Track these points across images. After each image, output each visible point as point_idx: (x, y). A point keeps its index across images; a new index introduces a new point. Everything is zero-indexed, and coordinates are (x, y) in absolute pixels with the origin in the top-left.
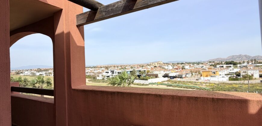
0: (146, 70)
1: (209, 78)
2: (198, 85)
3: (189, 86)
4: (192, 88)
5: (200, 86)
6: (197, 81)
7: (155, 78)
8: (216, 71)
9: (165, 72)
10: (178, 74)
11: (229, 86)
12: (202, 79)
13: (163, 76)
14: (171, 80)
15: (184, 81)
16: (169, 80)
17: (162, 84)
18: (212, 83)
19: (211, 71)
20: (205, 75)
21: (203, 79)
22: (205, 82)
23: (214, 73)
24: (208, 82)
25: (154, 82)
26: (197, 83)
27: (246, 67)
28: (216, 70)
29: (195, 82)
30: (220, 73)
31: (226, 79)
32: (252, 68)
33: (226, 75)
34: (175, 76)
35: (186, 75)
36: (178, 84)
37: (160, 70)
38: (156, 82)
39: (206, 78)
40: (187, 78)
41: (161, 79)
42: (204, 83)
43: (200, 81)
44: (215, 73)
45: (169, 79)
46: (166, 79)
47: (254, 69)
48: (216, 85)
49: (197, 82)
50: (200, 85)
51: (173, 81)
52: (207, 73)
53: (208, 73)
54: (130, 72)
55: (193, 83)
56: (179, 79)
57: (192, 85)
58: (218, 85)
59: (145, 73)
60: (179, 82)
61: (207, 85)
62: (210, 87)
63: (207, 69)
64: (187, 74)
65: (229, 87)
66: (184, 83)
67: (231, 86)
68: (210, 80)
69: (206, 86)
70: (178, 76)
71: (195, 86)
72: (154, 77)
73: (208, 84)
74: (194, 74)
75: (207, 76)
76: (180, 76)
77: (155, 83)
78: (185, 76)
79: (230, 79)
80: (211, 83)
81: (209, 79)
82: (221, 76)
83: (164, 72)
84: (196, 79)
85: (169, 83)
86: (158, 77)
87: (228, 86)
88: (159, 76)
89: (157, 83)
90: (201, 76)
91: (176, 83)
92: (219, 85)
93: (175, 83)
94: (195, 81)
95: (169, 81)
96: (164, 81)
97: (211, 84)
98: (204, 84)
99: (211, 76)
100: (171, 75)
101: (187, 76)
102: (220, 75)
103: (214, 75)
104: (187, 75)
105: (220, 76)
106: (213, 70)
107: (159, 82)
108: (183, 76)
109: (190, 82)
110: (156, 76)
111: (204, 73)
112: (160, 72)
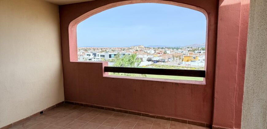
0: (130, 53)
1: (189, 63)
6: (179, 66)
9: (149, 56)
10: (161, 58)
12: (183, 64)
13: (147, 60)
14: (155, 64)
15: (167, 65)
16: (153, 64)
18: (192, 67)
19: (192, 57)
20: (186, 60)
22: (187, 66)
24: (189, 66)
28: (197, 56)
29: (178, 67)
30: (199, 58)
33: (203, 60)
34: (158, 60)
37: (143, 54)
38: (141, 66)
39: (187, 63)
40: (169, 63)
41: (145, 63)
42: (185, 67)
43: (181, 65)
44: (195, 58)
45: (153, 62)
46: (150, 63)
50: (182, 69)
51: (157, 65)
52: (188, 58)
53: (189, 58)
54: (114, 55)
55: (175, 67)
56: (163, 63)
58: (198, 69)
60: (163, 66)
63: (188, 54)
64: (169, 58)
68: (191, 65)
70: (161, 61)
73: (189, 68)
74: (175, 58)
75: (188, 61)
76: (163, 61)
78: (167, 60)
80: (192, 68)
82: (200, 61)
83: (147, 56)
84: (177, 63)
85: (153, 66)
86: (143, 61)
88: (143, 59)
90: (183, 60)
91: (160, 67)
94: (177, 65)
96: (148, 65)
99: (192, 61)
100: (154, 59)
101: (169, 61)
102: (199, 60)
103: (194, 60)
106: (194, 56)
107: (143, 66)
109: (173, 66)
111: (186, 58)
112: (143, 56)
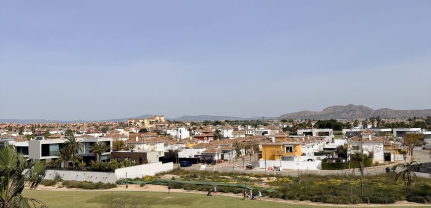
0: (111, 140)
1: (277, 163)
2: (252, 181)
3: (227, 184)
4: (235, 189)
5: (256, 184)
6: (249, 171)
7: (136, 164)
8: (295, 145)
9: (169, 147)
10: (202, 151)
11: (321, 183)
12: (261, 166)
13: (161, 159)
14: (182, 168)
15: (215, 172)
16: (178, 169)
17: (155, 180)
18: (283, 175)
19: (283, 145)
20: (269, 155)
21: (264, 165)
22: (269, 172)
23: (288, 151)
24: (275, 173)
25: (133, 178)
26: (247, 177)
27: (358, 134)
28: (295, 143)
29: (245, 174)
30: (303, 149)
31: (315, 166)
32: (370, 137)
33: (316, 154)
34: (193, 157)
35: (222, 156)
36: (200, 180)
37: (154, 142)
38: (140, 177)
39: (271, 164)
40: (225, 164)
41: (153, 167)
42: (265, 176)
43: (257, 170)
44: (291, 148)
45: (177, 165)
46: (170, 166)
47: (374, 142)
48: (292, 182)
49: (249, 175)
50: (255, 181)
51: (187, 172)
52: (273, 149)
53: (276, 149)
55: (238, 177)
56: (203, 167)
57: (234, 183)
58: (297, 180)
59: (109, 151)
60: (205, 173)
61: (272, 181)
62: (278, 187)
63: (273, 139)
64: (225, 152)
65: (321, 185)
66: (217, 175)
67: (324, 183)
68: (281, 169)
69: (269, 183)
70: (201, 159)
71: (243, 184)
72: (134, 162)
73: (274, 179)
74: (242, 151)
75: (273, 158)
76: (207, 159)
77: (137, 179)
78: (220, 158)
79: (325, 165)
80: (281, 177)
81: (277, 166)
82: (306, 158)
83: (165, 145)
84: (246, 165)
85: (176, 176)
86: (147, 163)
87: (318, 184)
88: (149, 157)
89: (143, 179)
90: (260, 156)
91: (195, 176)
92: (298, 181)
93: (191, 176)
94: (242, 170)
95: (178, 174)
96: (163, 174)
97: (281, 179)
98: (265, 179)
99: (283, 159)
100: (185, 154)
101: (225, 159)
102: (304, 154)
103: (289, 154)
104: (226, 156)
105: (303, 157)
106: (289, 143)
107: (147, 177)
108: (216, 158)
109: (231, 174)
110: (141, 159)
111: (268, 149)
112: (153, 147)
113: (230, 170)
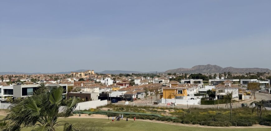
0: (66, 85)
1: (173, 100)
2: (159, 112)
3: (144, 114)
4: (151, 117)
5: (162, 114)
6: (156, 106)
8: (184, 89)
9: (103, 90)
10: (124, 92)
11: (204, 113)
13: (99, 98)
14: (113, 104)
15: (135, 106)
16: (111, 104)
17: (97, 111)
18: (178, 108)
19: (176, 89)
20: (167, 95)
21: (164, 102)
22: (169, 106)
23: (180, 93)
24: (173, 106)
25: (83, 109)
26: (156, 109)
27: (222, 83)
28: (184, 88)
29: (154, 108)
30: (188, 92)
31: (196, 102)
32: (230, 84)
34: (119, 96)
36: (127, 111)
37: (93, 87)
38: (87, 109)
39: (170, 101)
40: (139, 101)
41: (96, 103)
42: (167, 109)
43: (160, 105)
44: (181, 91)
45: (110, 102)
46: (105, 102)
47: (232, 87)
48: (185, 113)
49: (156, 108)
50: (161, 112)
51: (117, 106)
52: (170, 92)
53: (172, 92)
55: (150, 109)
56: (127, 103)
57: (149, 113)
58: (188, 111)
59: (65, 92)
60: (128, 107)
61: (172, 112)
62: (177, 116)
63: (170, 85)
64: (138, 93)
65: (204, 114)
66: (136, 108)
67: (206, 113)
68: (176, 105)
69: (171, 113)
70: (124, 98)
71: (154, 114)
72: (83, 100)
73: (173, 111)
74: (149, 93)
75: (170, 97)
76: (128, 97)
77: (85, 110)
78: (136, 97)
79: (203, 102)
81: (173, 102)
82: (190, 97)
83: (100, 89)
84: (153, 102)
85: (111, 109)
86: (91, 100)
87: (202, 113)
88: (92, 96)
89: (89, 110)
90: (161, 96)
91: (123, 109)
92: (190, 112)
93: (120, 109)
94: (151, 105)
95: (111, 107)
96: (102, 107)
97: (177, 111)
98: (167, 111)
99: (177, 98)
100: (113, 95)
101: (138, 98)
102: (188, 95)
103: (180, 95)
104: (139, 96)
105: (188, 97)
106: (180, 88)
107: (92, 109)
108: (134, 97)
109: (145, 107)
110: (87, 98)
111: (167, 92)
112: (92, 90)
113: (144, 105)
